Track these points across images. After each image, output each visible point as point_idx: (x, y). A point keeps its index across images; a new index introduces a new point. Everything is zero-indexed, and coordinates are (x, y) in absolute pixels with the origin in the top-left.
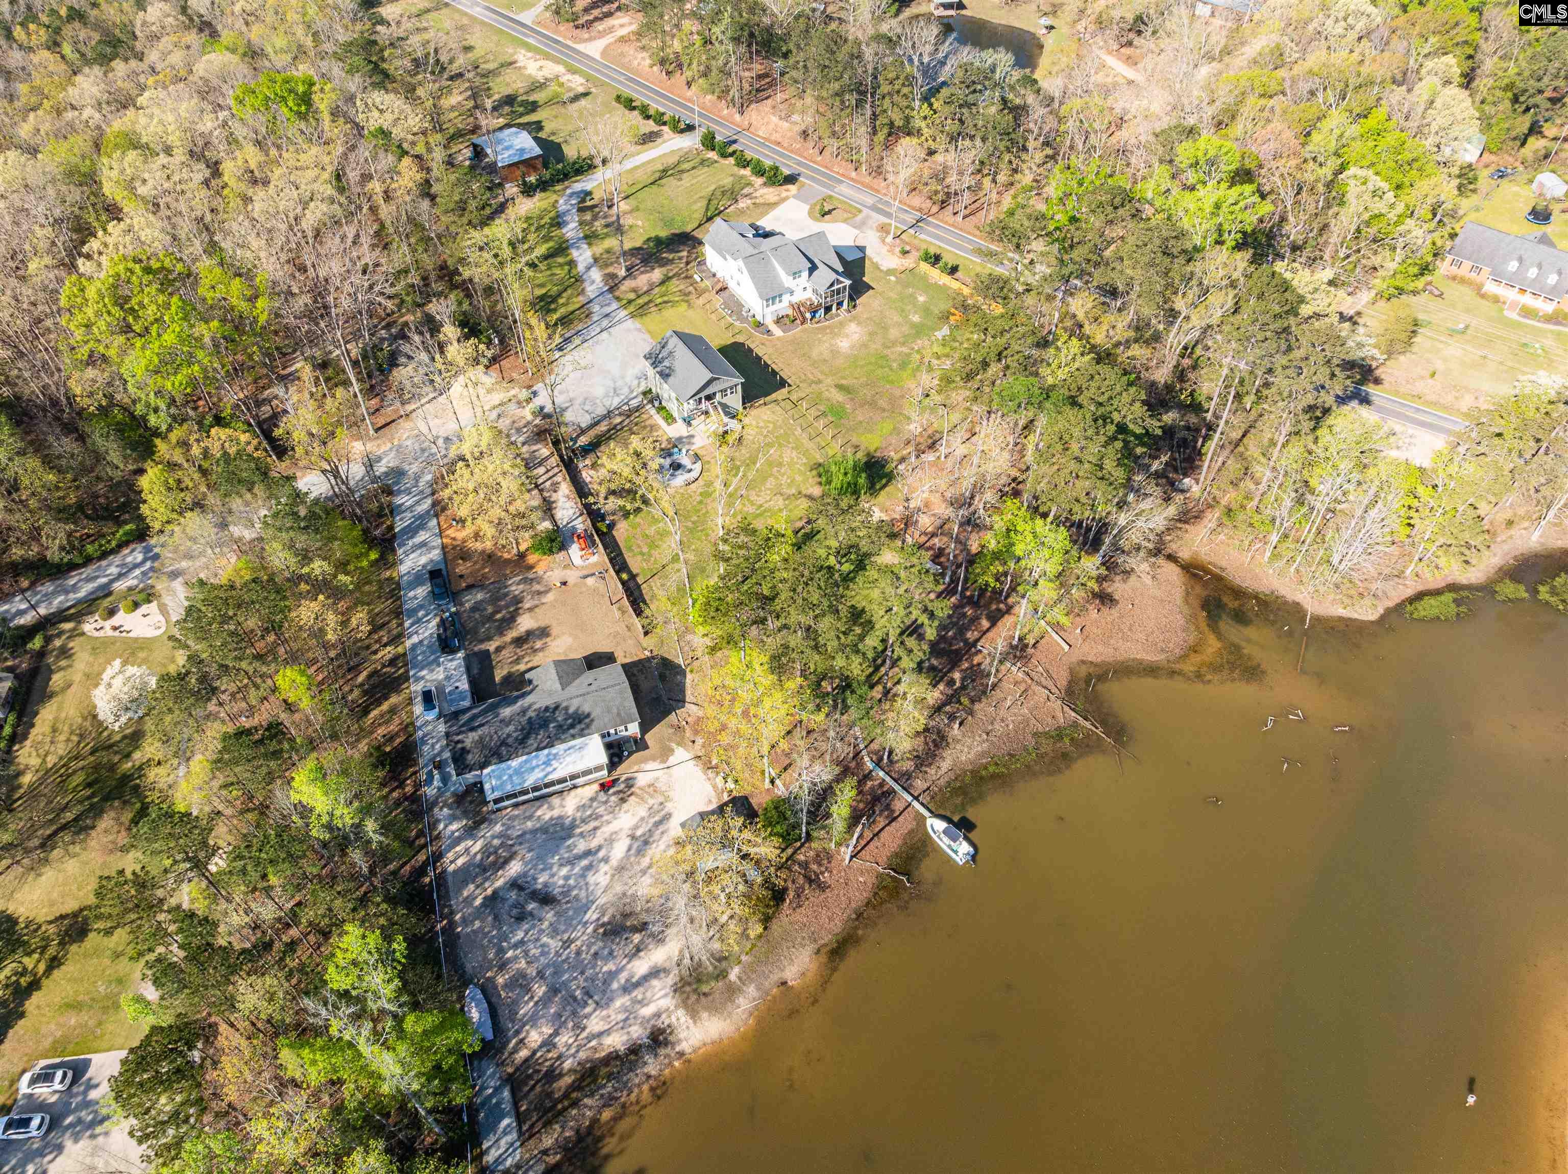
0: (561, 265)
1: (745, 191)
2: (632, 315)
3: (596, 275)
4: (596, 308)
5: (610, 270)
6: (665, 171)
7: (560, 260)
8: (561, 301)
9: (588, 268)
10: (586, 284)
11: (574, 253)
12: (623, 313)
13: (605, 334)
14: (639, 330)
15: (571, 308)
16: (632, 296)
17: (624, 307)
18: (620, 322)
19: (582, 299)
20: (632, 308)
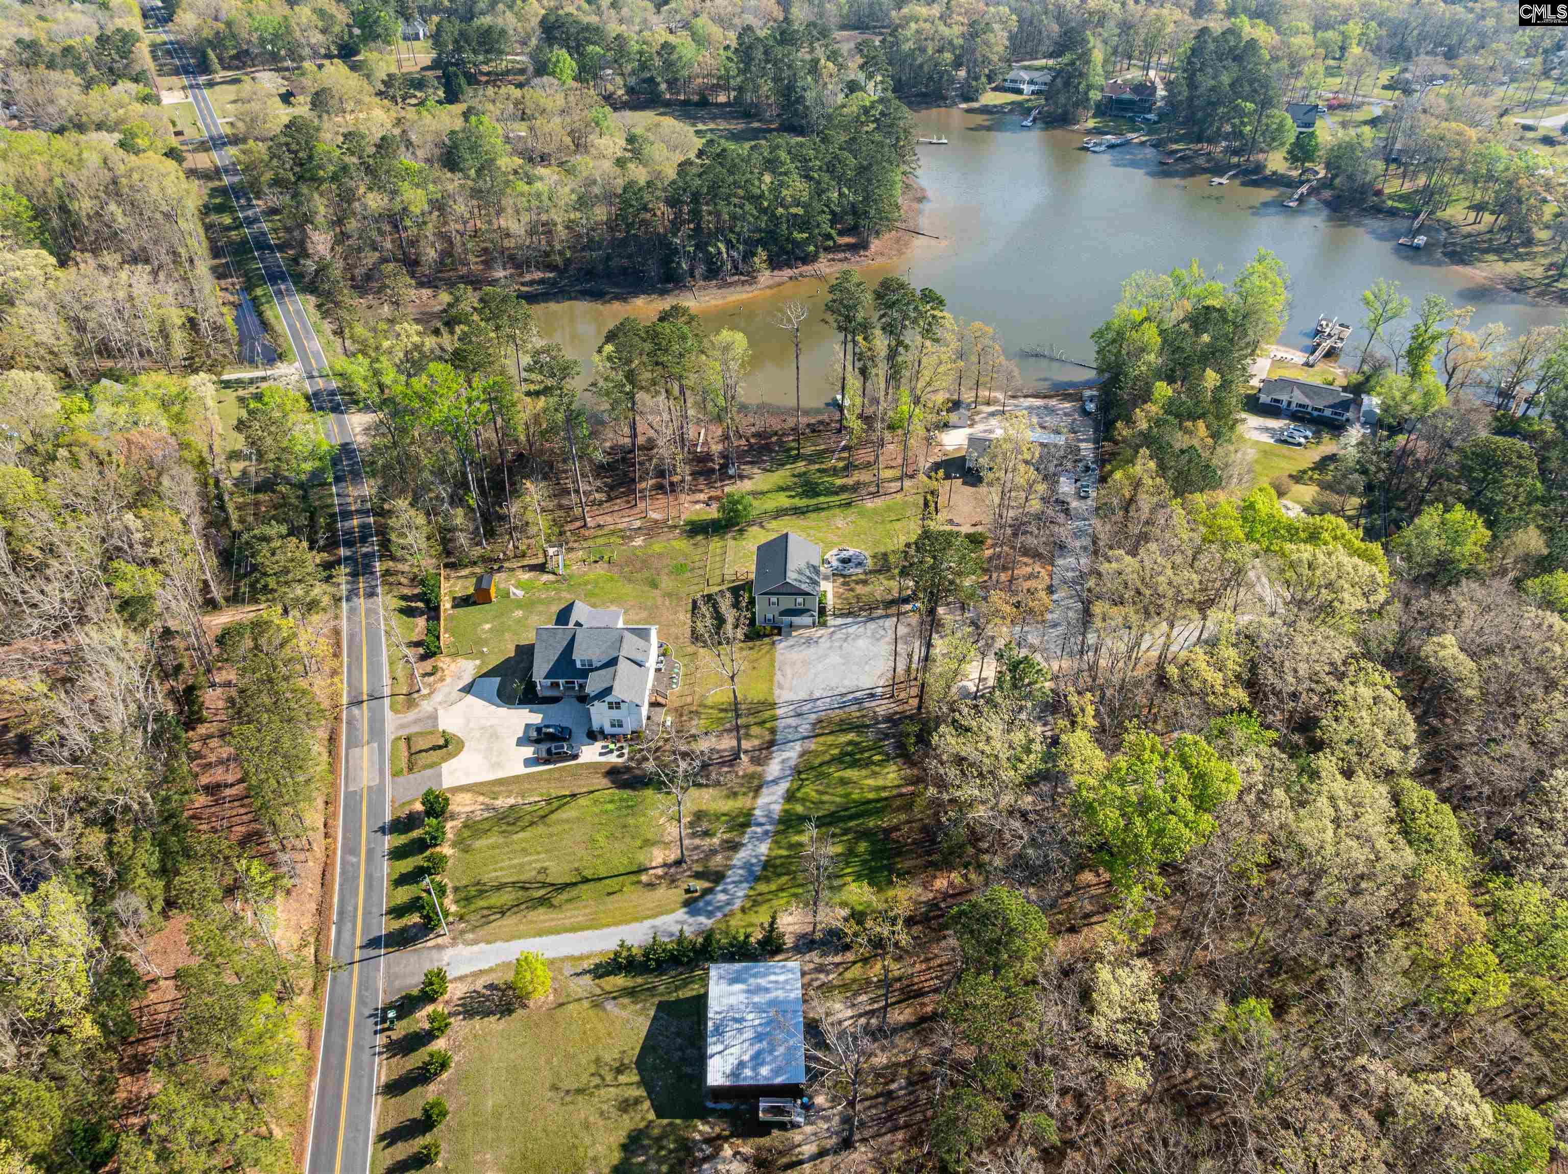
0: (803, 800)
1: (486, 815)
2: (773, 705)
3: (774, 769)
4: (805, 729)
5: (752, 769)
6: (543, 901)
7: (799, 809)
8: (835, 751)
9: (775, 782)
10: (792, 763)
11: (777, 808)
12: (779, 712)
13: (817, 694)
14: (781, 687)
15: (830, 739)
16: (755, 730)
17: (774, 718)
18: (792, 703)
19: (812, 745)
20: (767, 715)
